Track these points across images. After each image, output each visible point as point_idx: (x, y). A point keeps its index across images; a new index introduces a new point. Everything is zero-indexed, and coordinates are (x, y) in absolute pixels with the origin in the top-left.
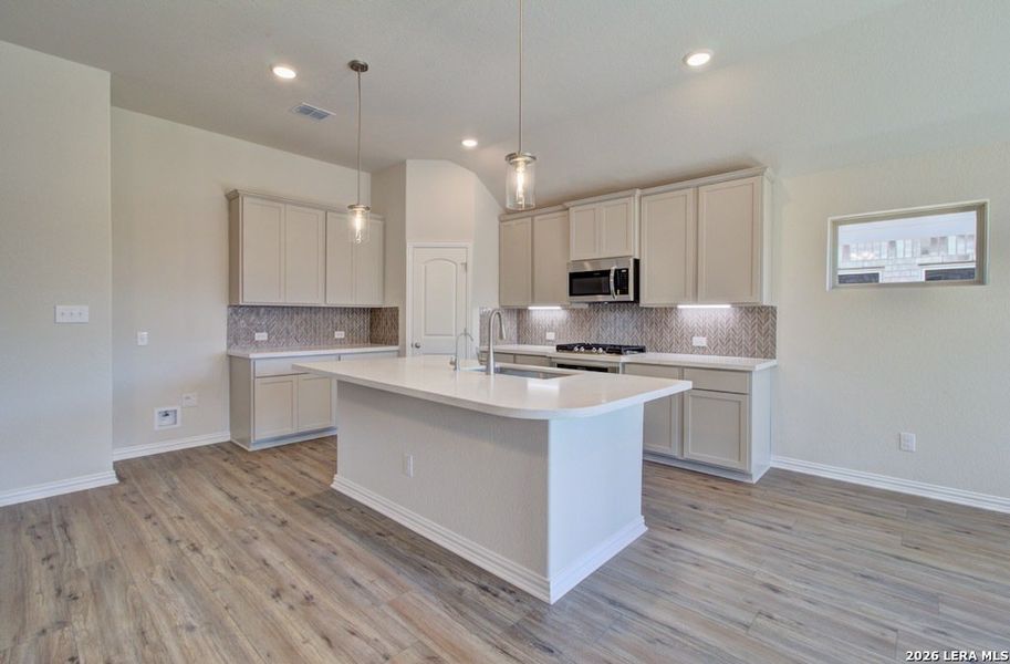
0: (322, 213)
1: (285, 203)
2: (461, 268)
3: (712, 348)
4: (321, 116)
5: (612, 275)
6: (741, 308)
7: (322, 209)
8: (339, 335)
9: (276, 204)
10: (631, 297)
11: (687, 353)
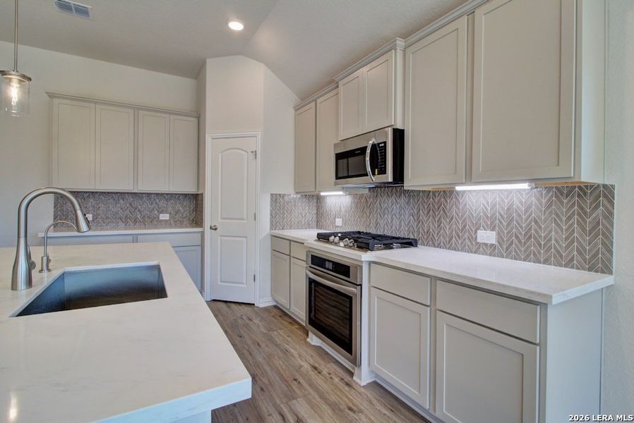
0: (131, 111)
1: (96, 103)
2: (252, 156)
3: (503, 249)
4: (83, 12)
5: (368, 151)
6: (549, 189)
7: (130, 108)
8: (164, 217)
9: (86, 104)
10: (389, 176)
11: (470, 251)
